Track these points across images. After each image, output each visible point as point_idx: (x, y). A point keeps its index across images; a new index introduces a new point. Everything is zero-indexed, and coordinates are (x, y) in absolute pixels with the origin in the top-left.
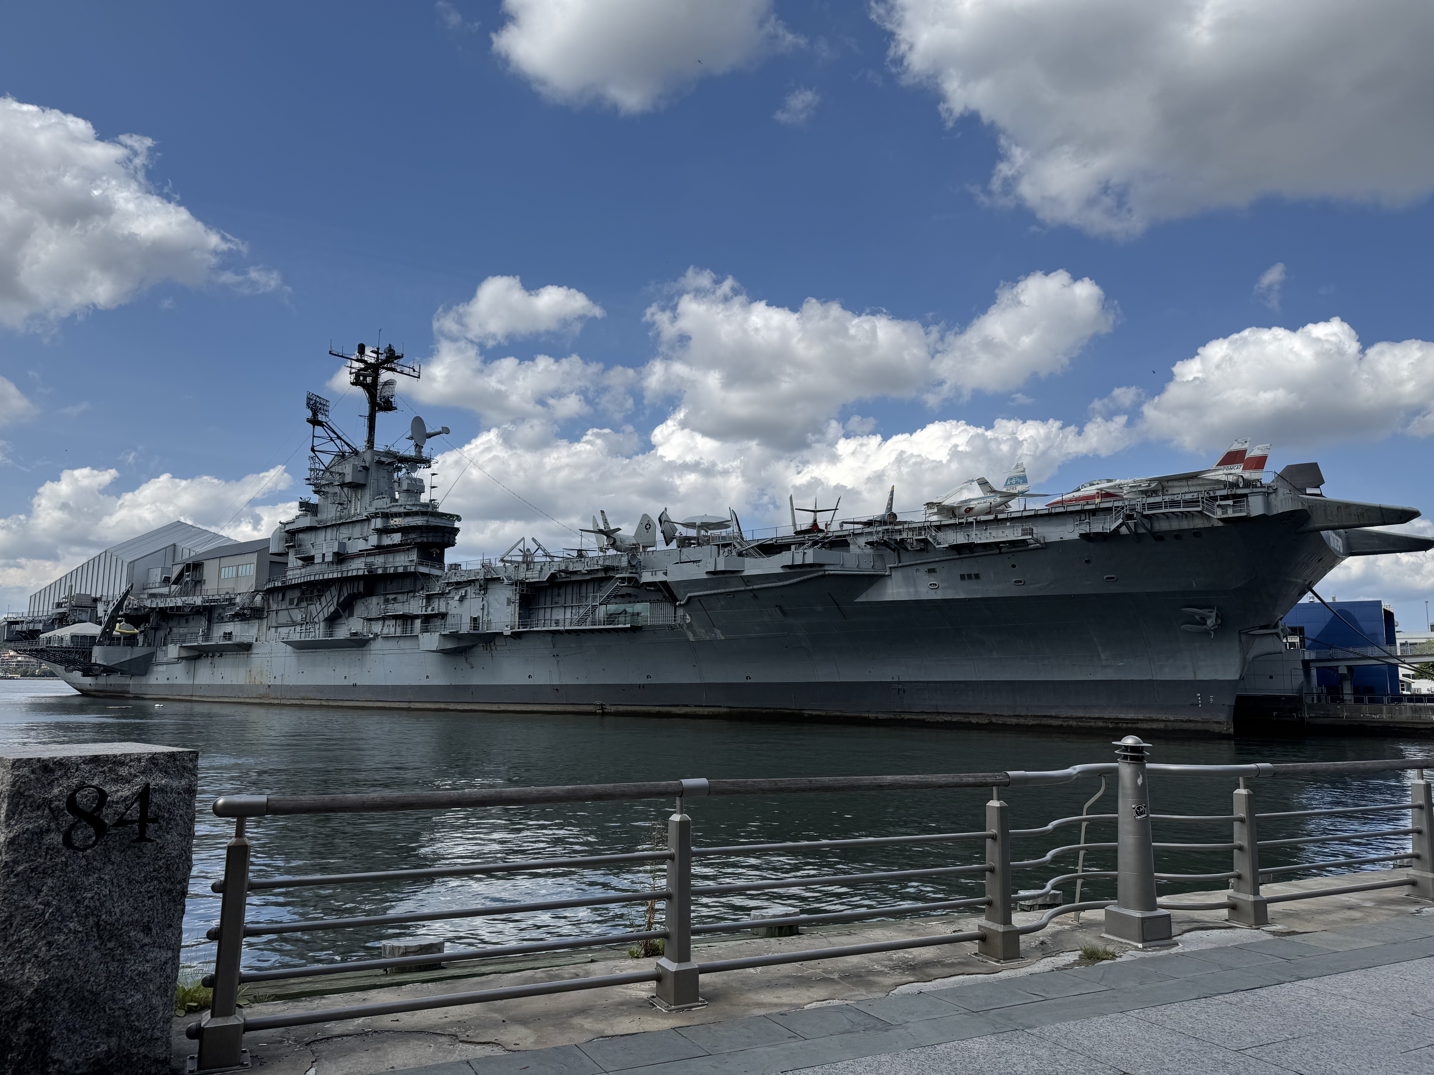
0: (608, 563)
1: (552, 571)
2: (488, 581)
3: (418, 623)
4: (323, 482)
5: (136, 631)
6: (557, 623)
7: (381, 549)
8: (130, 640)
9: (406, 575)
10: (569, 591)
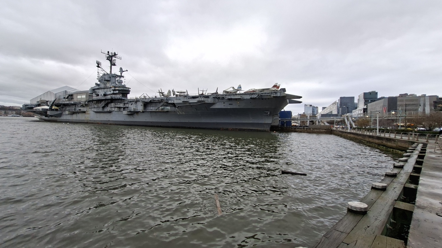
0: (162, 99)
1: (150, 100)
2: (137, 101)
3: (122, 109)
4: (101, 79)
5: (58, 108)
6: (151, 110)
7: (114, 94)
8: (57, 110)
9: (119, 99)
10: (154, 104)
